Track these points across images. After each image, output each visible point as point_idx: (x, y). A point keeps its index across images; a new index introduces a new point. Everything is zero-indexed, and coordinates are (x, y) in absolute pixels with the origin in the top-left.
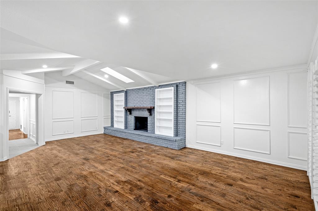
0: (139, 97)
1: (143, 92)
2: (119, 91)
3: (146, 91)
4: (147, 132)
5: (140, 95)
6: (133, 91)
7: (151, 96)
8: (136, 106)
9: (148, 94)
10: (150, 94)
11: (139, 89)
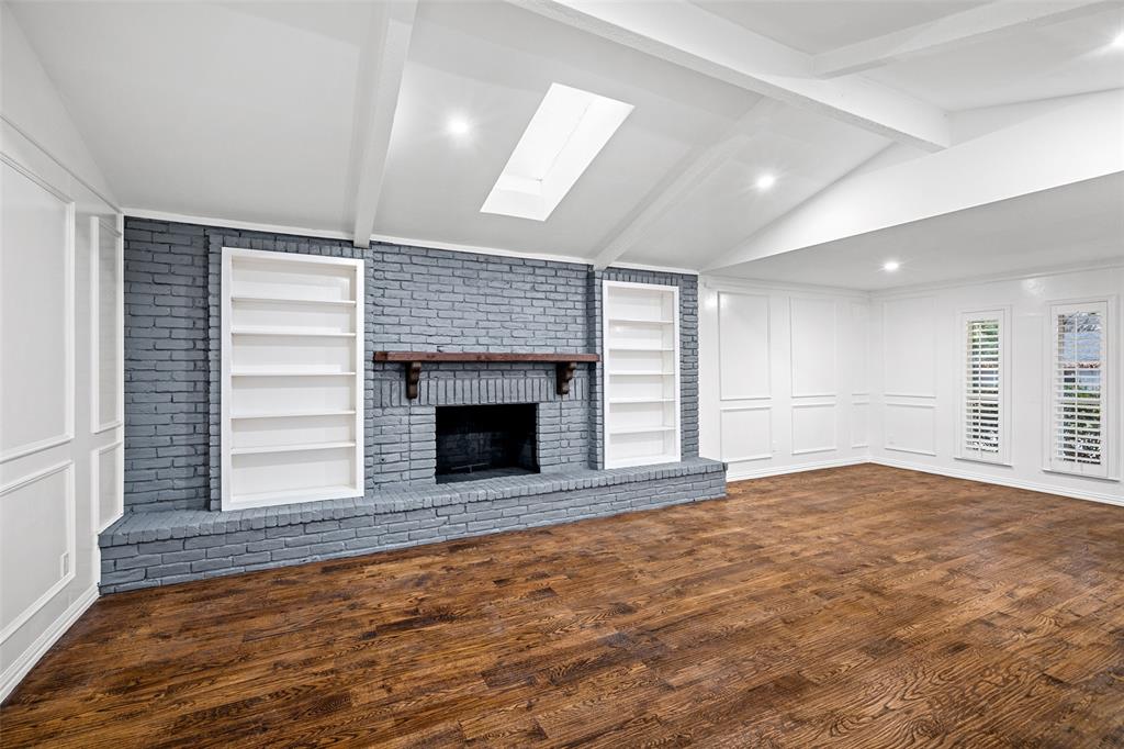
0: (482, 299)
1: (506, 277)
2: (276, 236)
3: (530, 278)
4: (539, 472)
5: (488, 291)
6: (428, 261)
7: (559, 304)
8: (446, 349)
9: (542, 295)
10: (553, 296)
11: (488, 259)
